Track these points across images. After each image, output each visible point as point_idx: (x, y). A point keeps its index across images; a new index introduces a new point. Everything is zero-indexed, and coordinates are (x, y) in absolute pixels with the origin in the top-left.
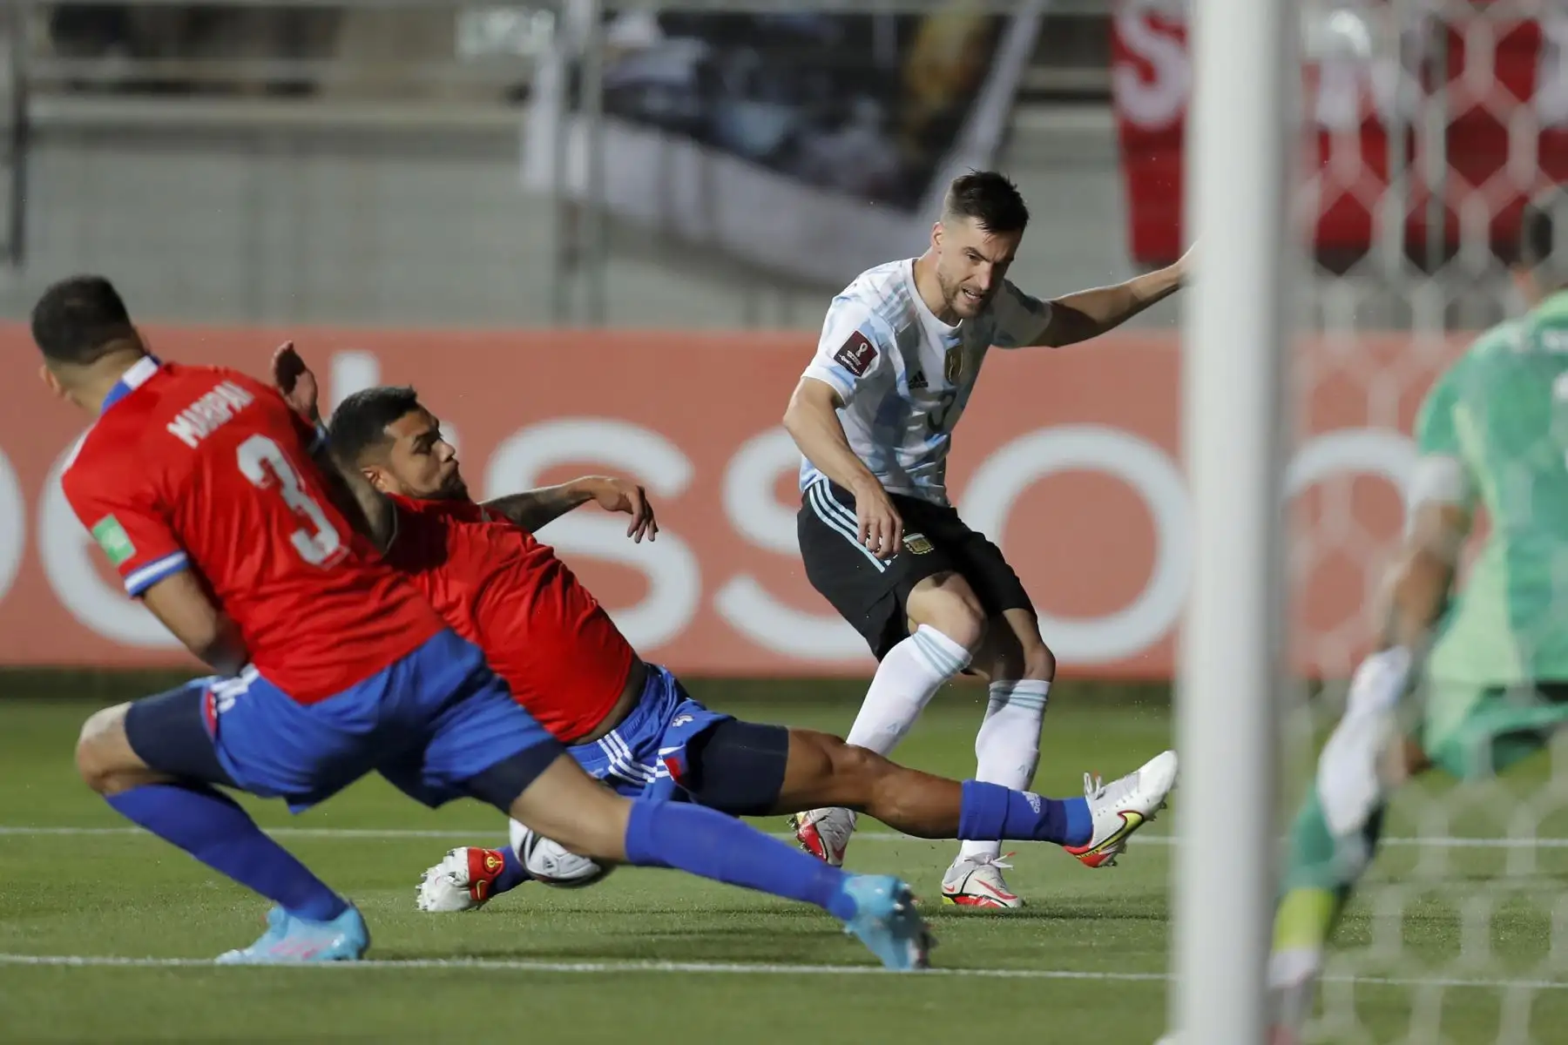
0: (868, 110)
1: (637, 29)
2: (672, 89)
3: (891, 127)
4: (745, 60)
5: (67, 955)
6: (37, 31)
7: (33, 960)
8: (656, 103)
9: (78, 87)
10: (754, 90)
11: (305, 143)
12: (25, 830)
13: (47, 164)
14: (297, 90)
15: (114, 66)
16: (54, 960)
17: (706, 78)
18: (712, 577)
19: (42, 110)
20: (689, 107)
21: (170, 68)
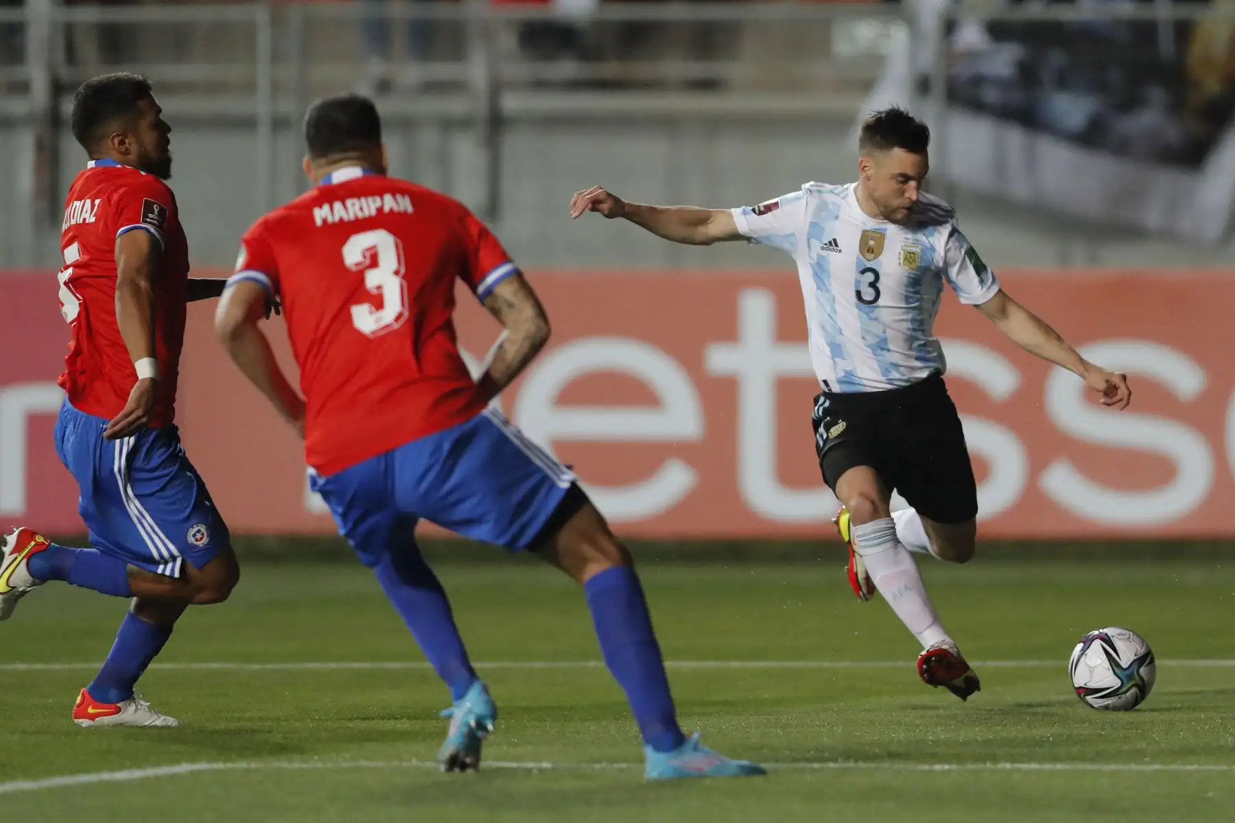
0: (1157, 94)
1: (971, 36)
2: (1000, 83)
3: (1177, 107)
4: (1056, 58)
5: (540, 761)
6: (508, 41)
7: (514, 765)
8: (991, 95)
9: (540, 85)
10: (1063, 82)
11: (714, 125)
12: (507, 664)
13: (515, 144)
14: (707, 85)
15: (566, 68)
16: (531, 765)
17: (1027, 74)
18: (1037, 464)
19: (512, 103)
20: (1017, 97)
21: (610, 69)
